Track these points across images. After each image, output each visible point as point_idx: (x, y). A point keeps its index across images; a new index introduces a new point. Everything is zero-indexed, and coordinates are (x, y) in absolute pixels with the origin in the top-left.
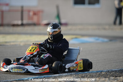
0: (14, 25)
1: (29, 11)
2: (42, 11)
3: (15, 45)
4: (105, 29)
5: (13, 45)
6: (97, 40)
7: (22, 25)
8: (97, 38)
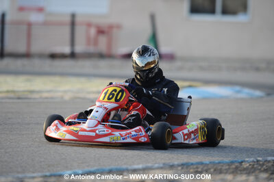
0: (53, 56)
1: (89, 25)
2: (119, 27)
3: (52, 98)
4: (257, 69)
5: (47, 98)
6: (239, 92)
7: (73, 55)
8: (238, 88)
